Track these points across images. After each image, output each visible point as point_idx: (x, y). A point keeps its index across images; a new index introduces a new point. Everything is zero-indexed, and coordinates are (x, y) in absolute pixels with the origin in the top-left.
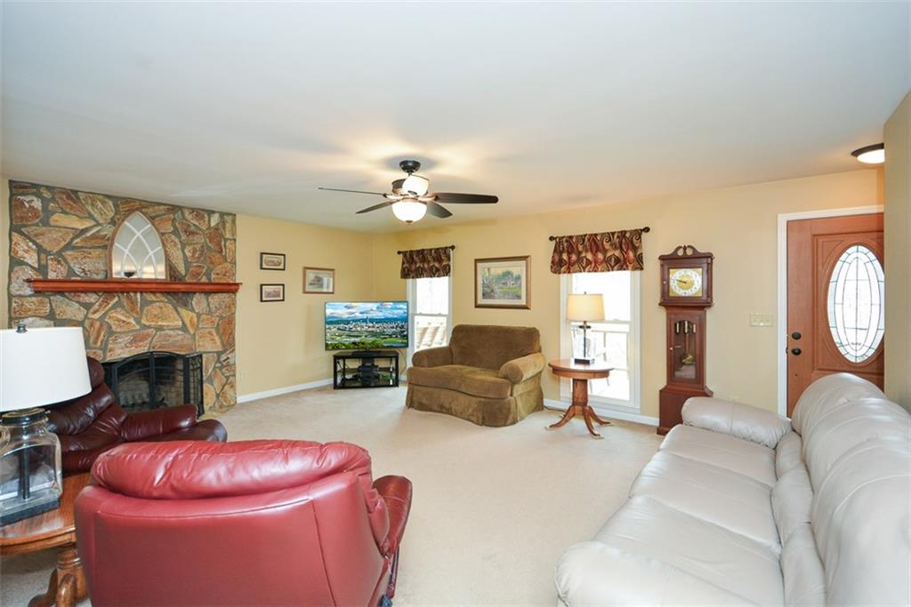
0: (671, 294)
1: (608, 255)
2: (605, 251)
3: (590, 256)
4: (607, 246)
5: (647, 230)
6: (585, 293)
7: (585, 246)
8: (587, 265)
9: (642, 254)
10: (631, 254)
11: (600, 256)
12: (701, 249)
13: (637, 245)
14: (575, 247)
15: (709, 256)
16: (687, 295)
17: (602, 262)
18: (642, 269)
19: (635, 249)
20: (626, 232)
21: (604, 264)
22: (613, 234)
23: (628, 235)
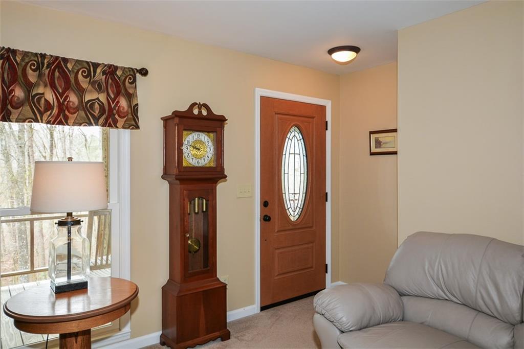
0: (184, 164)
1: (88, 97)
2: (81, 92)
3: (50, 96)
4: (84, 83)
5: (144, 72)
6: (70, 159)
7: (40, 76)
8: (46, 110)
9: (137, 104)
10: (123, 103)
11: (73, 99)
12: (216, 111)
13: (131, 91)
14: (19, 72)
15: (221, 120)
16: (200, 165)
17: (77, 109)
18: (137, 127)
19: (130, 97)
20: (116, 68)
21: (82, 113)
22: (96, 65)
23: (119, 73)
